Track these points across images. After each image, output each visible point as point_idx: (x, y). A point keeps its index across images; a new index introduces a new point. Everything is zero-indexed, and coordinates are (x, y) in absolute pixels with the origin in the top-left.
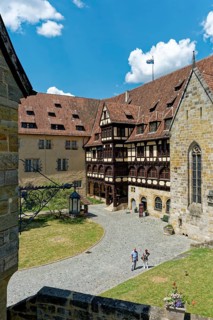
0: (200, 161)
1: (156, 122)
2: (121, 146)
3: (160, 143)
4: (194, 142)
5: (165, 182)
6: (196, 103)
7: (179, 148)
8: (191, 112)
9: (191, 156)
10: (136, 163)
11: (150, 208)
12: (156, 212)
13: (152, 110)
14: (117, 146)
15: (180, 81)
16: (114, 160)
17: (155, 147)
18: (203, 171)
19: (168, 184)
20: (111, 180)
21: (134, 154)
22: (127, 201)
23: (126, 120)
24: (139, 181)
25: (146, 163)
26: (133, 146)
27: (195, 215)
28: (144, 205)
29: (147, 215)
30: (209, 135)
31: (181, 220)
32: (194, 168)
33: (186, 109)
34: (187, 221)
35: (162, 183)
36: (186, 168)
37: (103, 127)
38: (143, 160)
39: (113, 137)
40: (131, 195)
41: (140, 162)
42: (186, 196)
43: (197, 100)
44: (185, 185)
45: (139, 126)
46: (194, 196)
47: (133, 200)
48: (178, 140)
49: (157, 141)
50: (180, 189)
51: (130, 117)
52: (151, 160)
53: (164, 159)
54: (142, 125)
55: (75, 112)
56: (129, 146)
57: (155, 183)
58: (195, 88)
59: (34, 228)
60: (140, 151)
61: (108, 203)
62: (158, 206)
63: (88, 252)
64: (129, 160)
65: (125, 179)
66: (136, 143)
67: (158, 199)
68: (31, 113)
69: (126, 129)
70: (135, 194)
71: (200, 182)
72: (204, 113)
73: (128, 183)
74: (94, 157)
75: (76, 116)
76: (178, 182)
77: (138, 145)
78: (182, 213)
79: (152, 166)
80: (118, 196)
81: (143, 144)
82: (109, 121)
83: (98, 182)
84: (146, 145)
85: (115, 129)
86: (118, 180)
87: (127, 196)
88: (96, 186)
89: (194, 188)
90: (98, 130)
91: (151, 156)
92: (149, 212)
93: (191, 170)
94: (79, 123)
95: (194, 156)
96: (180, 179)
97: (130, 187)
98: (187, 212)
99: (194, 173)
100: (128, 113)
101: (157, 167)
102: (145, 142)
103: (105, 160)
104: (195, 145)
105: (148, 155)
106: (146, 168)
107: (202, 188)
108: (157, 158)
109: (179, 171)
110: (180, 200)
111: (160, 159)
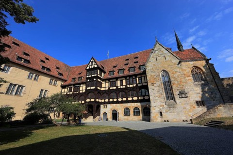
3: (128, 78)
9: (161, 77)
10: (109, 90)
14: (99, 80)
17: (124, 81)
26: (107, 81)
27: (172, 107)
31: (161, 113)
34: (166, 112)
35: (130, 99)
38: (115, 88)
39: (97, 74)
41: (113, 89)
42: (163, 97)
44: (161, 91)
50: (157, 94)
53: (132, 86)
56: (103, 82)
64: (103, 89)
69: (102, 73)
76: (155, 91)
77: (111, 80)
78: (161, 108)
79: (122, 90)
81: (114, 80)
84: (117, 80)
89: (166, 92)
95: (163, 77)
98: (165, 106)
102: (117, 78)
103: (89, 88)
104: (163, 72)
105: (119, 84)
106: (117, 92)
107: (174, 91)
108: (126, 85)
109: (155, 85)
110: (158, 101)
111: (128, 86)
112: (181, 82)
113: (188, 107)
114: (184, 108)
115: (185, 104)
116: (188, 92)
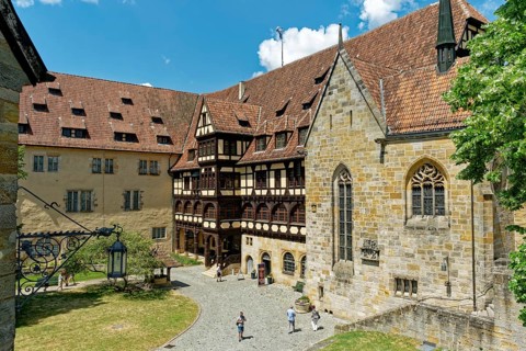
0: (350, 194)
1: (285, 132)
2: (230, 170)
3: (291, 165)
4: (341, 165)
5: (299, 227)
6: (344, 104)
7: (318, 174)
8: (337, 117)
9: (336, 187)
10: (253, 197)
11: (277, 270)
12: (286, 277)
13: (279, 113)
14: (224, 169)
15: (323, 69)
16: (218, 192)
17: (283, 173)
18: (354, 210)
19: (303, 231)
20: (213, 226)
21: (250, 183)
22: (239, 260)
23: (237, 129)
24: (258, 227)
25: (269, 198)
26: (250, 170)
27: (344, 279)
28: (266, 265)
29: (271, 281)
30: (362, 154)
31: (322, 288)
32: (341, 206)
33: (329, 112)
34: (332, 289)
35: (294, 230)
36: (329, 205)
37: (201, 139)
38: (264, 192)
39: (217, 155)
40: (246, 250)
41: (261, 197)
42: (329, 249)
43: (345, 99)
44: (328, 232)
45: (258, 138)
46: (342, 250)
47: (249, 258)
48: (317, 162)
49: (286, 162)
50: (321, 239)
51: (244, 123)
52: (278, 192)
53: (298, 192)
54: (263, 137)
55: (157, 114)
56: (242, 171)
57: (284, 229)
58: (342, 81)
59: (77, 307)
60: (261, 179)
61: (209, 264)
62: (289, 267)
63: (170, 346)
64: (243, 192)
65: (236, 225)
66: (253, 166)
67: (288, 255)
68: (79, 112)
69: (239, 143)
70: (252, 248)
71: (350, 227)
72: (356, 120)
73: (241, 231)
74: (187, 188)
75: (157, 120)
76: (317, 227)
77: (258, 168)
78: (324, 276)
79: (279, 202)
80: (225, 252)
81: (264, 168)
82: (211, 130)
83: (194, 229)
84: (269, 170)
85: (221, 142)
86: (225, 226)
87: (239, 252)
88: (189, 235)
89: (341, 236)
90: (194, 144)
91: (278, 186)
92: (274, 277)
93: (337, 209)
94: (164, 131)
95: (341, 186)
96: (320, 222)
97: (244, 237)
98: (332, 274)
99: (341, 212)
100: (242, 117)
101: (286, 205)
102: (269, 164)
103: (204, 193)
104: (343, 170)
105: (272, 185)
106: (270, 206)
107: (354, 236)
108: (287, 189)
109: (319, 210)
110: (321, 256)
111: (291, 192)
113: (375, 289)
114: (367, 290)
115: (370, 280)
116: (383, 248)
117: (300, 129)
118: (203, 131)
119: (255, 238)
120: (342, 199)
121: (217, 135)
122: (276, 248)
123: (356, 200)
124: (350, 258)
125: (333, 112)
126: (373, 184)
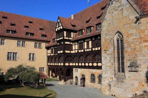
0: (122, 44)
1: (91, 27)
2: (69, 43)
3: (94, 39)
4: (118, 31)
5: (97, 63)
6: (118, 7)
7: (107, 37)
8: (115, 13)
9: (115, 42)
10: (78, 53)
11: (88, 81)
12: (92, 84)
13: (88, 22)
14: (66, 43)
15: (105, 5)
16: (64, 51)
18: (125, 50)
19: (99, 64)
20: (62, 64)
21: (77, 48)
22: (72, 78)
23: (71, 28)
24: (80, 64)
25: (84, 53)
26: (76, 43)
27: (120, 80)
28: (83, 79)
30: (128, 26)
31: (110, 85)
32: (118, 49)
33: (111, 11)
34: (114, 85)
35: (95, 64)
36: (112, 49)
37: (57, 32)
38: (82, 51)
39: (63, 37)
40: (75, 74)
41: (81, 53)
42: (113, 68)
43: (119, 5)
44: (112, 61)
45: (79, 30)
46: (119, 68)
47: (76, 77)
48: (106, 32)
49: (91, 38)
50: (109, 64)
51: (74, 26)
52: (88, 50)
54: (82, 30)
56: (74, 43)
57: (91, 64)
61: (60, 80)
62: (93, 80)
64: (74, 52)
65: (71, 64)
66: (78, 41)
67: (93, 75)
69: (72, 33)
70: (77, 73)
71: (123, 58)
72: (125, 12)
73: (73, 67)
74: (52, 53)
76: (107, 60)
77: (80, 42)
78: (110, 80)
79: (88, 54)
81: (82, 41)
82: (61, 28)
83: (55, 68)
84: (84, 42)
85: (65, 32)
86: (67, 64)
89: (118, 62)
91: (88, 46)
92: (86, 85)
93: (116, 51)
94: (44, 33)
95: (118, 41)
96: (108, 57)
97: (74, 69)
98: (114, 79)
99: (118, 52)
100: (73, 24)
102: (84, 39)
103: (59, 52)
105: (86, 47)
106: (85, 56)
108: (92, 48)
109: (108, 52)
110: (109, 72)
111: (94, 49)
112: (135, 49)
113: (136, 84)
114: (132, 85)
115: (134, 80)
116: (140, 65)
117: (97, 25)
118: (59, 29)
119: (79, 69)
120: (118, 47)
121: (64, 30)
122: (87, 73)
123: (125, 45)
124: (123, 71)
125: (113, 11)
126: (134, 37)
